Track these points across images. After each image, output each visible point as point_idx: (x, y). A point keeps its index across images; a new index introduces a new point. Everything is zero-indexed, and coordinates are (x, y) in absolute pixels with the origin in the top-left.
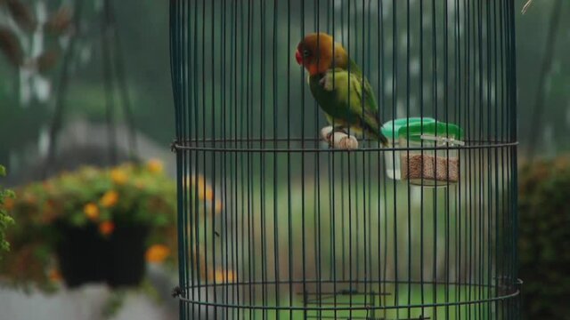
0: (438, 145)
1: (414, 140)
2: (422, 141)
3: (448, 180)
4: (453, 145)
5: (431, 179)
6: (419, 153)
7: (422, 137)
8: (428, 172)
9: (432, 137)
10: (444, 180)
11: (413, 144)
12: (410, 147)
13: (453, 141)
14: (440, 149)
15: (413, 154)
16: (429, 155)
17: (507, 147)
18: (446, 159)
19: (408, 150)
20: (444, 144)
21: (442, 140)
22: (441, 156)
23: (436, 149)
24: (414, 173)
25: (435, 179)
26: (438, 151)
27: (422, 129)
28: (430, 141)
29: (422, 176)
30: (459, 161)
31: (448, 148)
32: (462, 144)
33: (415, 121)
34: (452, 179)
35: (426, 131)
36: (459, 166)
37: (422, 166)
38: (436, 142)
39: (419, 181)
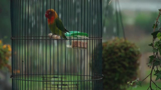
0: (82, 38)
1: (75, 37)
2: (77, 37)
3: (84, 48)
4: (86, 38)
5: (80, 47)
6: (77, 41)
7: (78, 36)
8: (79, 46)
9: (80, 36)
10: (83, 48)
11: (75, 38)
12: (74, 39)
13: (86, 37)
14: (82, 39)
15: (75, 41)
16: (79, 41)
17: (100, 39)
18: (84, 42)
19: (74, 40)
20: (83, 38)
21: (83, 37)
22: (83, 41)
23: (81, 39)
24: (75, 46)
25: (81, 47)
26: (82, 40)
27: (77, 34)
28: (79, 37)
29: (77, 47)
30: (87, 43)
31: (84, 39)
32: (88, 38)
33: (76, 32)
34: (85, 47)
35: (79, 35)
36: (87, 44)
37: (77, 44)
38: (81, 37)
39: (77, 48)
